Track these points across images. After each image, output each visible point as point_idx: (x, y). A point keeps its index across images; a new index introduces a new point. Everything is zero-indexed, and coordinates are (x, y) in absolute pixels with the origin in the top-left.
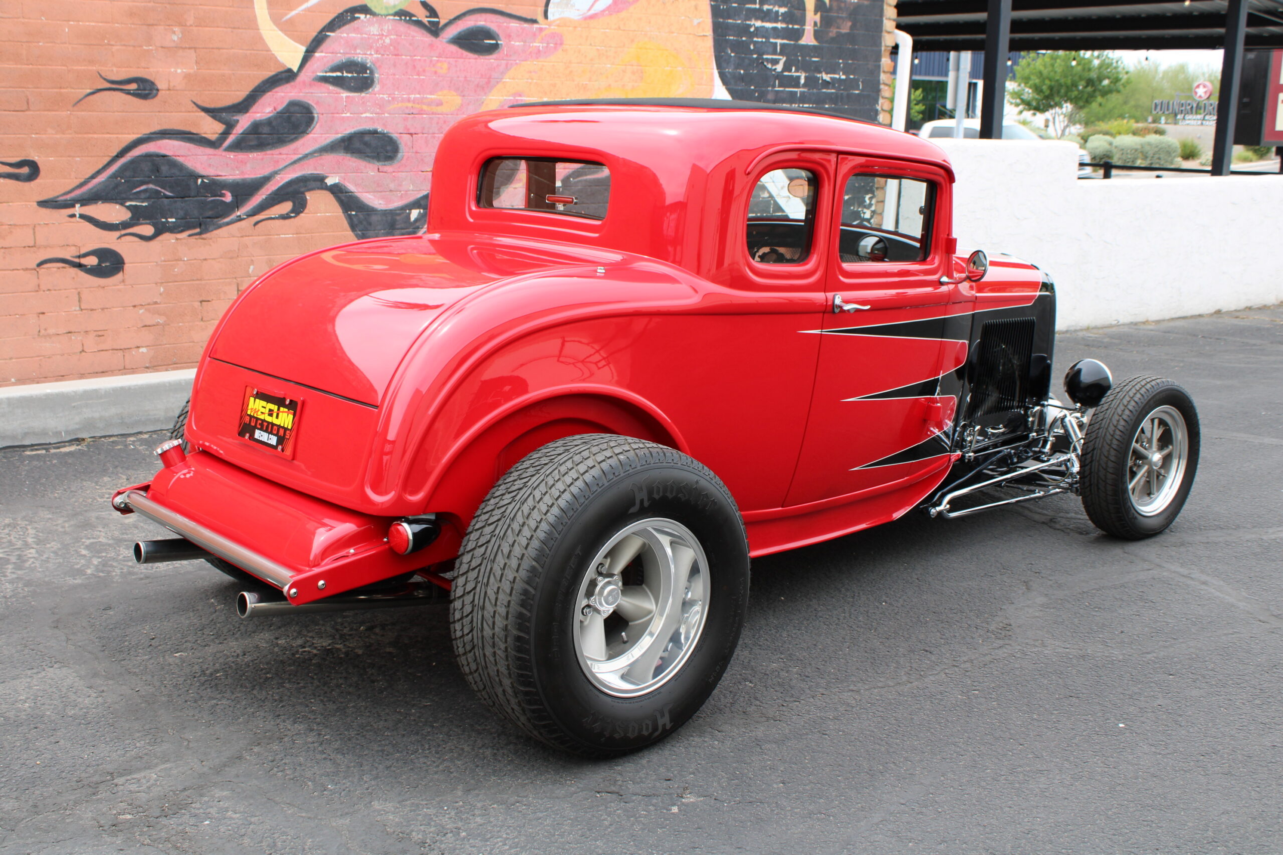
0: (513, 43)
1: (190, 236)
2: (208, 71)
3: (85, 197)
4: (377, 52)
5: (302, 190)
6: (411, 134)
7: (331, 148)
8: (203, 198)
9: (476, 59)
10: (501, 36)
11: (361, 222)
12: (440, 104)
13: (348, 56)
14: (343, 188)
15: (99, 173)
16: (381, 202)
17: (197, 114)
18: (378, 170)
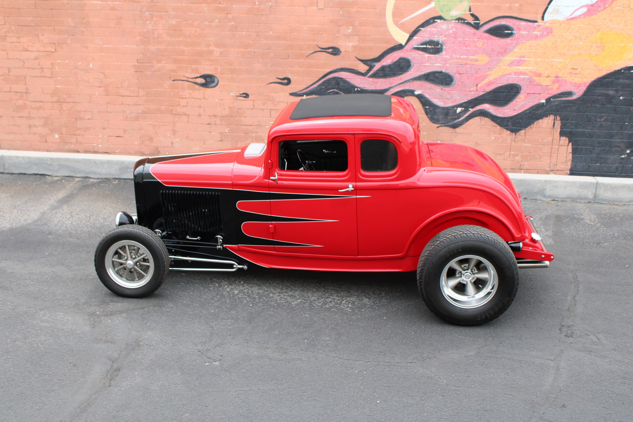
0: (521, 32)
2: (363, 44)
3: (308, 93)
4: (445, 36)
5: (404, 95)
6: (460, 74)
7: (419, 78)
9: (499, 40)
10: (515, 29)
11: (431, 112)
12: (477, 60)
13: (430, 38)
14: (423, 96)
15: (314, 84)
16: (442, 103)
17: (357, 62)
18: (442, 89)
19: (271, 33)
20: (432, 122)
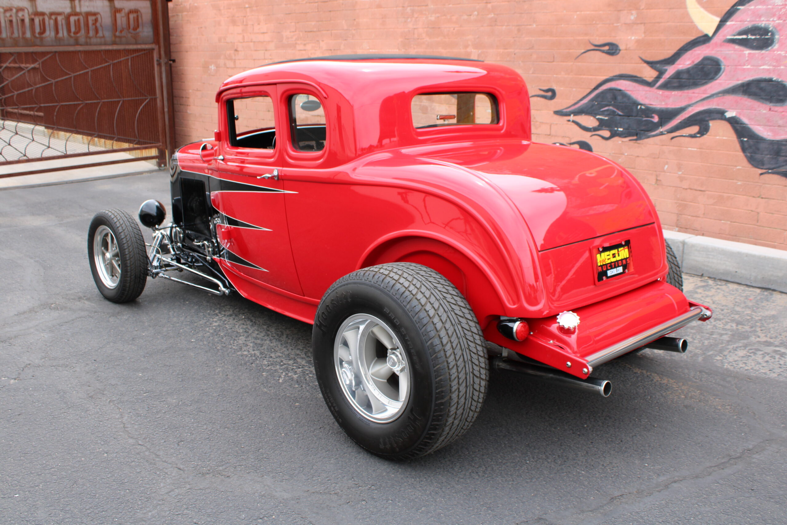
1: (630, 140)
2: (651, 38)
3: (576, 111)
4: (779, 18)
5: (707, 119)
7: (733, 90)
8: (640, 118)
11: (750, 147)
13: (753, 23)
14: (738, 120)
15: (584, 98)
16: (769, 134)
17: (641, 65)
18: (770, 109)
19: (535, 26)
20: (752, 165)
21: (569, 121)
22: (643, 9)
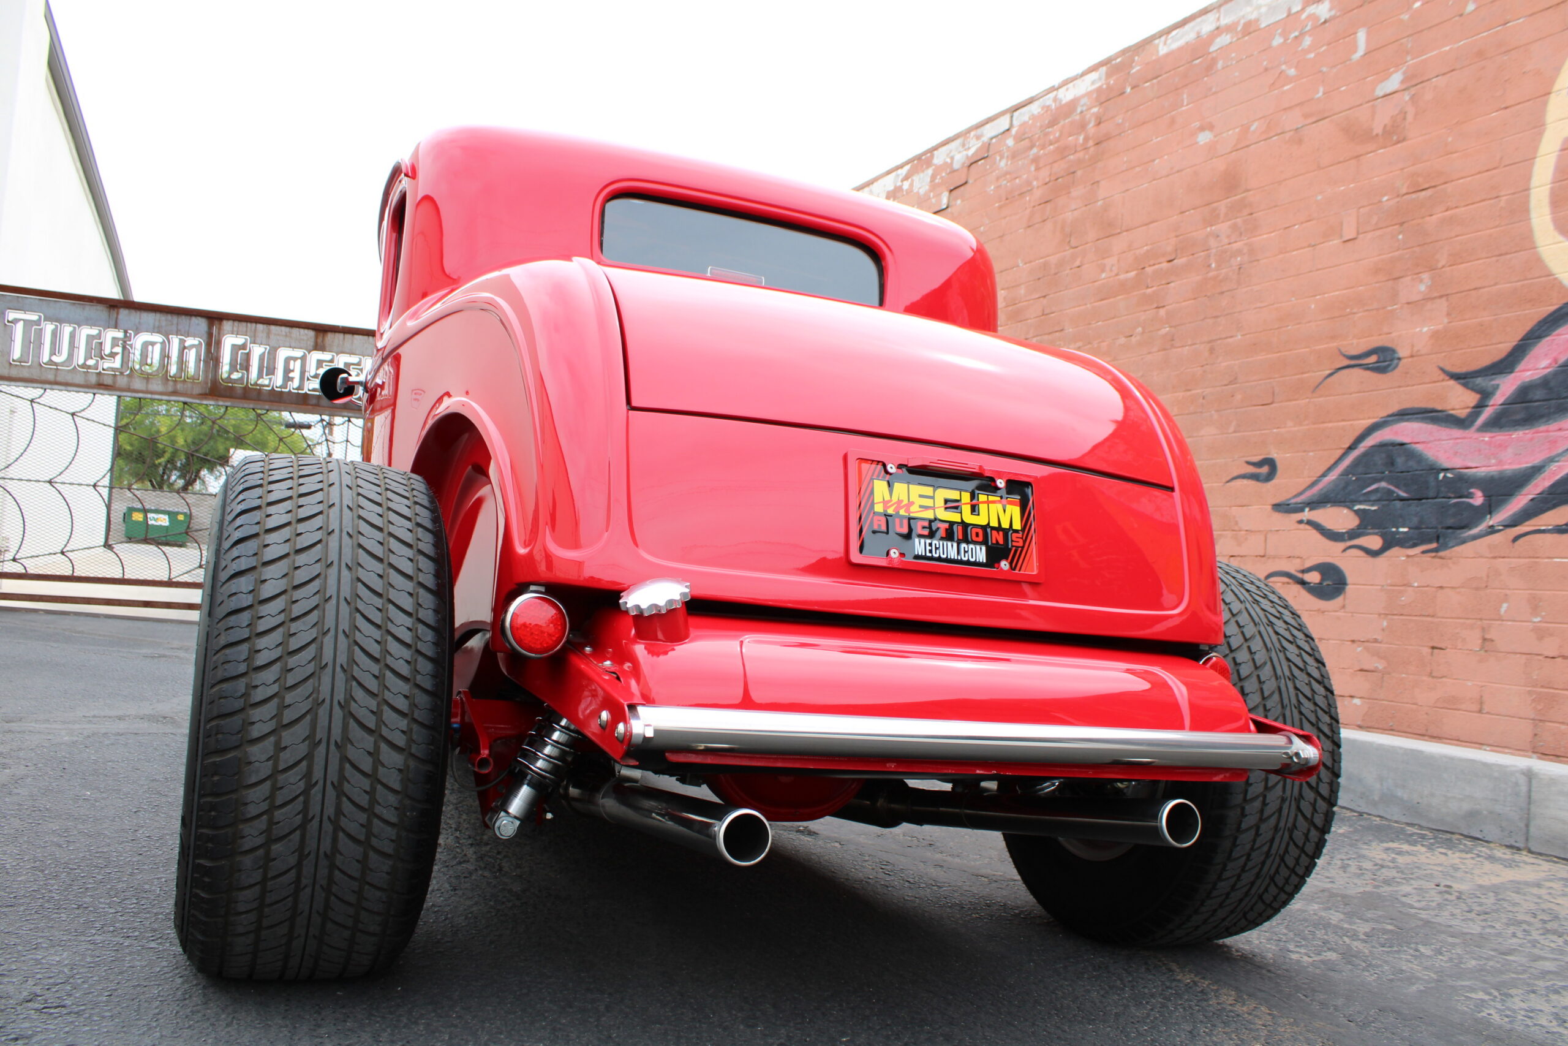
1: (1423, 552)
2: (1463, 322)
3: (1315, 499)
8: (1444, 501)
15: (1330, 469)
17: (1444, 383)
21: (1300, 522)
22: (1443, 267)
